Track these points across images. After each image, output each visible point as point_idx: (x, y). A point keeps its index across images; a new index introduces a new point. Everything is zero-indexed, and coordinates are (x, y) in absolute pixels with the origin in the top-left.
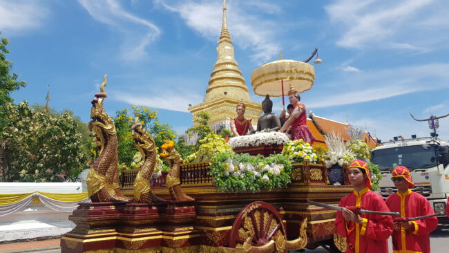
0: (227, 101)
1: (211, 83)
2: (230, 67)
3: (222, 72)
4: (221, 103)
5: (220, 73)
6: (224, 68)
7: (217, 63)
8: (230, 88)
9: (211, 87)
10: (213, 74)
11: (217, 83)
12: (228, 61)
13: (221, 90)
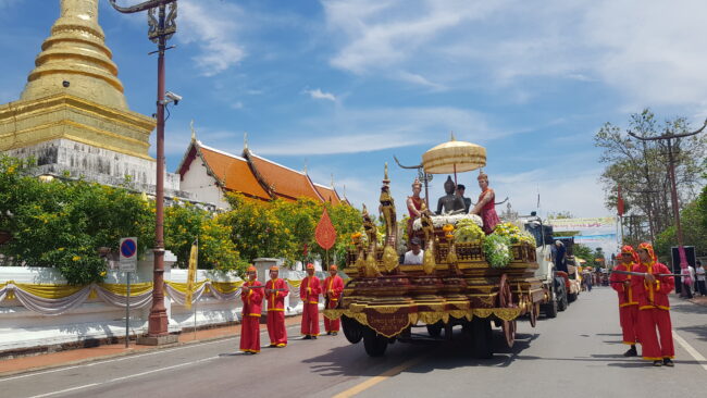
0: (67, 101)
1: (40, 62)
2: (85, 35)
3: (67, 44)
4: (55, 103)
5: (61, 44)
6: (70, 36)
7: (58, 24)
8: (79, 76)
9: (39, 70)
10: (47, 45)
11: (53, 64)
12: (84, 24)
13: (59, 79)
